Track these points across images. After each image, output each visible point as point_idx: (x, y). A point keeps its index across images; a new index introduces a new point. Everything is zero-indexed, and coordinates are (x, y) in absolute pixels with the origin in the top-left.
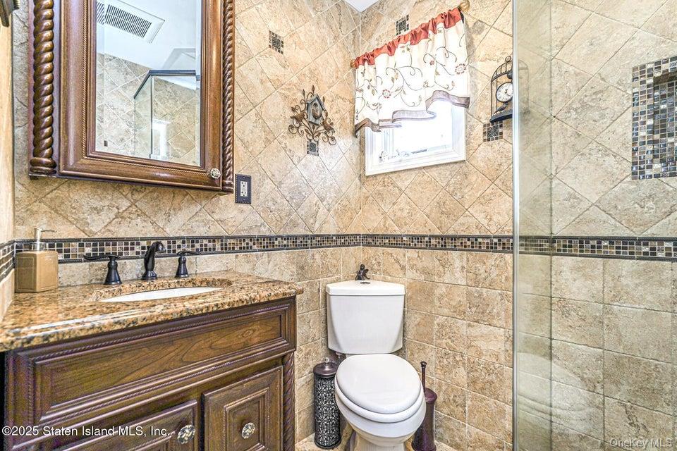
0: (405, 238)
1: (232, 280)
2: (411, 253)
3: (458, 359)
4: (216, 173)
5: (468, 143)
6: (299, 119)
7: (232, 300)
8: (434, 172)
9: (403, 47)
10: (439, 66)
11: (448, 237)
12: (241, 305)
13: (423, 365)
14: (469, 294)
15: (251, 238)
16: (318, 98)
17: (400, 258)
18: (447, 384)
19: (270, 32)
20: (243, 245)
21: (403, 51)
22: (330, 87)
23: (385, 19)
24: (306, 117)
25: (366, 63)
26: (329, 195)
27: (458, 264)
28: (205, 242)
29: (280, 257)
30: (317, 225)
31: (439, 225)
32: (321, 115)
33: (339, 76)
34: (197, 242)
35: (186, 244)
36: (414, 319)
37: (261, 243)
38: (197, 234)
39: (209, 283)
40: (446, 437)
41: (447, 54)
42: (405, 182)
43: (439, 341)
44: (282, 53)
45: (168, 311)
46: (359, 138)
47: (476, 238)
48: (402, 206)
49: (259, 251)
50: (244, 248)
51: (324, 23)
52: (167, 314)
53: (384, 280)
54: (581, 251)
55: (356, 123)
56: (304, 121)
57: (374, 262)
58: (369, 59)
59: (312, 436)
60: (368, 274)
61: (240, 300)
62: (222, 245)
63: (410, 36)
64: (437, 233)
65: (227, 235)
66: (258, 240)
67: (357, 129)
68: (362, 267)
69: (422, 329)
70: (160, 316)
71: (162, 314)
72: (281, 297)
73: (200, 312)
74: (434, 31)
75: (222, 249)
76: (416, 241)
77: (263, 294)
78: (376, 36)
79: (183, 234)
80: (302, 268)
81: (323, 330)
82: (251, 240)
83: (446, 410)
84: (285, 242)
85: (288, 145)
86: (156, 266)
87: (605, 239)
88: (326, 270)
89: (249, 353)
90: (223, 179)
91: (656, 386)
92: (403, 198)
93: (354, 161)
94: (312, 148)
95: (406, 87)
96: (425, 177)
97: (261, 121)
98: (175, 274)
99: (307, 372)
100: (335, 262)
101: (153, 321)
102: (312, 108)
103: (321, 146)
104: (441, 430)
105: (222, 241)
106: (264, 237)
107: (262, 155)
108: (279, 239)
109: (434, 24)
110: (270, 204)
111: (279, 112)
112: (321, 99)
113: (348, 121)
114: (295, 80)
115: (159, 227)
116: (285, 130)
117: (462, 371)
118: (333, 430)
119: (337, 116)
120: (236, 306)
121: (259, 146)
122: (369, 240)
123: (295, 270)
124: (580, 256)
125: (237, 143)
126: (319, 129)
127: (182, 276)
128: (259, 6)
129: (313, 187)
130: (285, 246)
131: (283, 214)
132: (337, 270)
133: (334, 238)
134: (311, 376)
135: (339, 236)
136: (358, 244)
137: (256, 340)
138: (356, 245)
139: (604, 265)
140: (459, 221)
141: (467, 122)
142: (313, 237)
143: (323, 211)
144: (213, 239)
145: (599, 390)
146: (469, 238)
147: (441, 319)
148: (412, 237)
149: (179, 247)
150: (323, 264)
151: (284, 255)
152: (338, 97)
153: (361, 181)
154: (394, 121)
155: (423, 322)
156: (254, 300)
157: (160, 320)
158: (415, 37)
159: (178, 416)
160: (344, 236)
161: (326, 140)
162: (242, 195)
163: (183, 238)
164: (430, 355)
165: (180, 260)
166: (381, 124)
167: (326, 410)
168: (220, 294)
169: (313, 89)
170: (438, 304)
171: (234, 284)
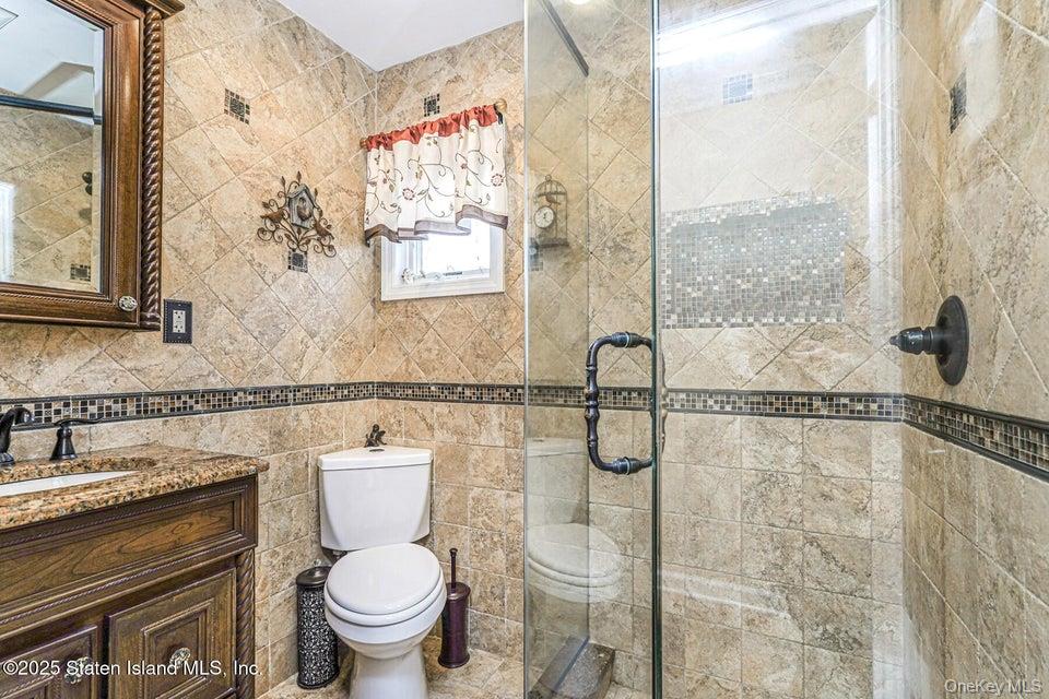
0: (433, 388)
1: (155, 458)
2: (441, 408)
3: (495, 539)
4: (130, 303)
5: (507, 271)
6: (275, 219)
7: (155, 485)
8: (469, 304)
9: (428, 138)
10: (471, 175)
11: (484, 386)
12: (169, 491)
13: (453, 553)
14: (508, 457)
15: (191, 394)
16: (306, 190)
17: (427, 414)
18: (485, 574)
19: (227, 90)
20: (177, 405)
21: (429, 144)
22: (326, 174)
23: (409, 90)
24: (286, 217)
25: (382, 147)
26: (323, 327)
27: (495, 421)
28: (107, 403)
29: (242, 420)
30: (304, 372)
31: (474, 371)
32: (311, 215)
33: (342, 159)
34: (93, 403)
35: (71, 408)
36: (444, 495)
37: (208, 401)
38: (93, 391)
39: (114, 466)
40: (483, 641)
41: (481, 159)
42: (434, 314)
43: (475, 520)
44: (247, 122)
45: (50, 507)
46: (372, 247)
47: (516, 388)
48: (429, 345)
49: (206, 412)
50: (179, 409)
51: (318, 84)
52: (49, 511)
53: (407, 445)
54: (615, 403)
55: (367, 227)
56: (282, 222)
57: (392, 421)
58: (385, 141)
59: (294, 677)
60: (384, 438)
61: (169, 484)
62: (138, 406)
63: (438, 126)
64: (472, 381)
65: (149, 390)
66: (203, 396)
67: (368, 236)
68: (376, 428)
69: (454, 507)
70: (37, 514)
71: (41, 511)
72: (233, 476)
73: (104, 505)
74: (467, 126)
75: (139, 412)
76: (449, 392)
77: (204, 475)
78: (398, 109)
79: (65, 393)
80: (279, 434)
81: (312, 522)
82: (191, 397)
83: (483, 607)
84: (251, 398)
85: (255, 256)
86: (12, 444)
87: (634, 390)
88: (318, 436)
89: (183, 555)
90: (141, 310)
91: (674, 540)
92: (431, 334)
93: (365, 279)
94: (297, 261)
95: (432, 192)
96: (458, 310)
97: (209, 220)
98: (50, 456)
99: (286, 584)
100: (333, 422)
101: (26, 522)
102: (295, 205)
103: (312, 258)
104: (477, 634)
105: (138, 400)
106: (214, 392)
107: (211, 272)
108: (240, 394)
109: (467, 119)
110: (226, 342)
111: (241, 207)
112: (312, 191)
113: (356, 222)
114: (268, 162)
115: (19, 384)
116: (250, 235)
117: (500, 554)
118: (326, 661)
119: (339, 215)
120: (161, 492)
121: (206, 258)
122: (387, 390)
123: (266, 438)
124: (615, 408)
125: (167, 252)
126: (308, 234)
127: (64, 457)
128: (207, 52)
129: (297, 316)
130: (250, 403)
131: (247, 357)
132: (337, 434)
133: (332, 389)
134: (292, 590)
135: (339, 386)
136: (371, 396)
137: (193, 538)
138: (367, 398)
139: (633, 417)
140: (497, 367)
141: (506, 245)
142: (298, 389)
143: (313, 351)
144: (124, 398)
145: (630, 552)
146: (507, 388)
147: (476, 492)
148: (442, 387)
149: (58, 412)
150: (313, 426)
151: (248, 417)
152: (339, 188)
153: (374, 308)
154: (417, 233)
155: (455, 497)
156: (190, 483)
157: (37, 519)
158: (445, 128)
159: (64, 648)
160: (348, 385)
161: (320, 250)
162: (175, 330)
163: (67, 398)
164: (464, 541)
165: (59, 434)
166: (401, 234)
167: (315, 634)
168: (135, 479)
169: (299, 176)
170: (473, 473)
171: (160, 464)
